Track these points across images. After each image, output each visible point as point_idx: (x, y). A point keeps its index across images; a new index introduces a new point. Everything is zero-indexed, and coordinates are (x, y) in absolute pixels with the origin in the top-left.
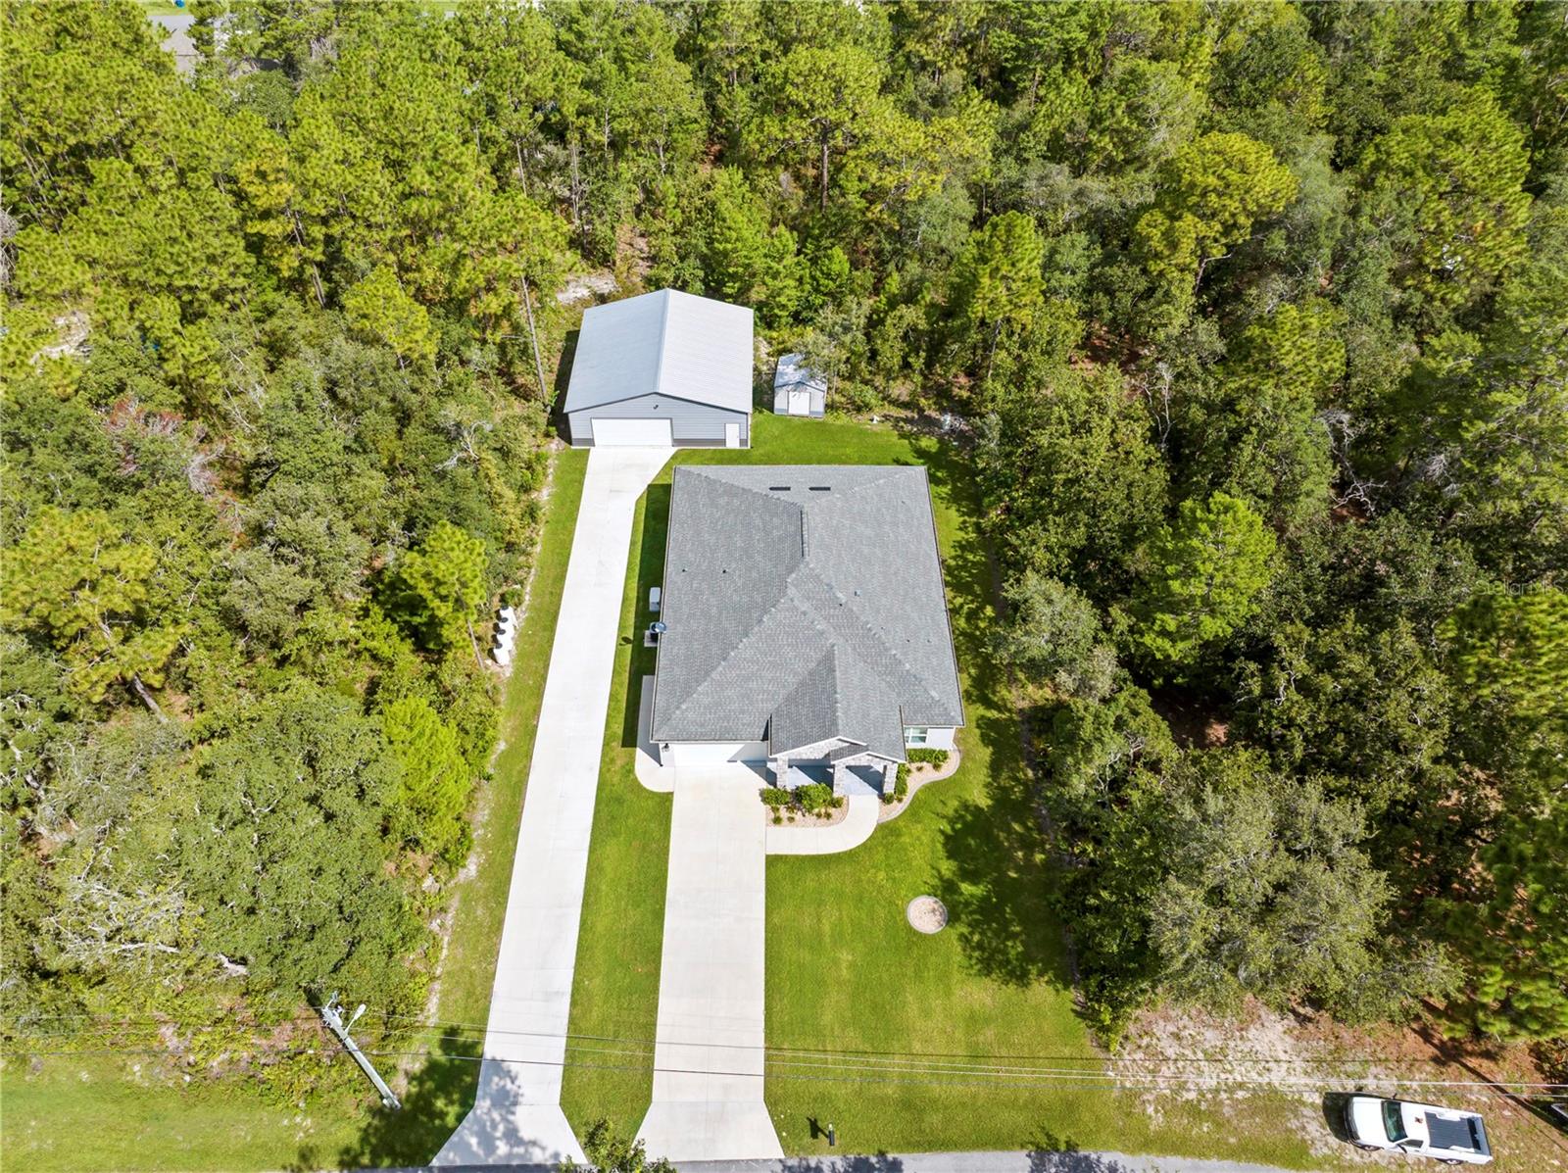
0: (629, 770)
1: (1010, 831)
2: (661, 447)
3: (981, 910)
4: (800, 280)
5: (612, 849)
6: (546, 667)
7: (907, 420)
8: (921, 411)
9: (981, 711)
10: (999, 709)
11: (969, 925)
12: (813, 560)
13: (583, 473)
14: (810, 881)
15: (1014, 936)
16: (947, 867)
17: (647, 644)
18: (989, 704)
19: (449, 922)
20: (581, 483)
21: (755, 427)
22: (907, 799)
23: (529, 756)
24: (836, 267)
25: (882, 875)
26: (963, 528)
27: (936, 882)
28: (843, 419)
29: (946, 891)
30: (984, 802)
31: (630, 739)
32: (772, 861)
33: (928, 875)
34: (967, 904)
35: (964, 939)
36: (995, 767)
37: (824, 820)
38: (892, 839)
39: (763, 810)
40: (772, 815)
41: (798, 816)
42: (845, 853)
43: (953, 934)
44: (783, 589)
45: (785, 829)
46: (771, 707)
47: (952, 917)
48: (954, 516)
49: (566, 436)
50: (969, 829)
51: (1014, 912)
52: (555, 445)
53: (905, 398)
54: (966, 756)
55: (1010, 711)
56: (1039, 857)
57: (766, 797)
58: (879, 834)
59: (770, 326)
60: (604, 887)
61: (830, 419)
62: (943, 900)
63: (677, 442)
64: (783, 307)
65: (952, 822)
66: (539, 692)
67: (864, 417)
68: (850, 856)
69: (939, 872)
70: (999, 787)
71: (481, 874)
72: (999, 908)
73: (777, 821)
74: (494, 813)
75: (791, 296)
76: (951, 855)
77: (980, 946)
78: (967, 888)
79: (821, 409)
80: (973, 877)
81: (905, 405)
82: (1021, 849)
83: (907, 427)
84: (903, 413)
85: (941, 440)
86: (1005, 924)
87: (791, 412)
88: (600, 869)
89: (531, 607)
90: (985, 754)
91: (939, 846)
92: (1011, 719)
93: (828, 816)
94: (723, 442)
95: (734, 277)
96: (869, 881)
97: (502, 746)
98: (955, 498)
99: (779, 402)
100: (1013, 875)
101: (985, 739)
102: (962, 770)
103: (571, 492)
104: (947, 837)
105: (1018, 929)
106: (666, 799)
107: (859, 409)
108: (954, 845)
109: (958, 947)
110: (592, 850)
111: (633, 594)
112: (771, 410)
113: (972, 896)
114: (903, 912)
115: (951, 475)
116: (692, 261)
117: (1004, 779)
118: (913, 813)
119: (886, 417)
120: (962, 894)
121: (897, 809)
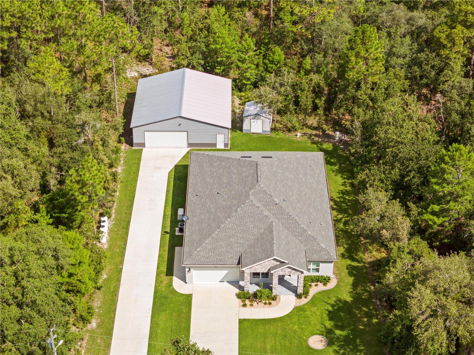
0: (170, 284)
1: (361, 310)
2: (181, 148)
3: (344, 341)
4: (257, 66)
5: (162, 317)
6: (125, 244)
7: (316, 135)
8: (324, 131)
9: (349, 262)
10: (359, 262)
11: (339, 346)
12: (262, 183)
13: (139, 159)
14: (261, 329)
15: (360, 351)
16: (329, 324)
17: (177, 233)
18: (353, 259)
19: (84, 345)
20: (139, 164)
21: (232, 139)
22: (310, 297)
23: (119, 280)
24: (276, 58)
25: (296, 327)
26: (344, 184)
27: (324, 329)
28: (281, 135)
29: (328, 334)
30: (349, 299)
31: (170, 272)
32: (241, 321)
33: (319, 326)
34: (338, 338)
35: (336, 352)
36: (355, 285)
37: (267, 306)
38: (301, 313)
39: (238, 302)
40: (242, 303)
41: (255, 304)
42: (278, 318)
43: (331, 350)
44: (247, 196)
45: (248, 309)
46: (241, 250)
47: (330, 343)
48: (339, 179)
49: (130, 142)
50: (340, 309)
51: (361, 341)
52: (124, 147)
53: (315, 125)
54: (340, 281)
55: (364, 263)
56: (375, 321)
57: (238, 296)
58: (295, 311)
59: (240, 90)
60: (159, 331)
61: (273, 135)
62: (326, 336)
63: (190, 145)
64: (248, 79)
65: (333, 306)
66: (122, 254)
67: (292, 134)
68: (281, 319)
69: (325, 326)
70: (356, 293)
71: (99, 326)
72: (354, 340)
73: (245, 305)
74: (103, 303)
75: (252, 74)
76: (331, 319)
78: (338, 332)
79: (269, 129)
80: (342, 328)
81: (315, 129)
82: (366, 317)
83: (316, 139)
84: (314, 132)
85: (334, 145)
86: (356, 347)
87: (252, 131)
88: (157, 324)
89: (115, 219)
90: (351, 280)
91: (325, 315)
92: (364, 266)
93: (270, 304)
94: (215, 145)
95: (220, 63)
96: (289, 329)
97: (105, 276)
98: (341, 171)
99: (246, 126)
100: (362, 327)
101: (350, 274)
102: (338, 286)
103: (133, 168)
104: (330, 312)
105: (362, 348)
106: (189, 298)
107: (289, 131)
108: (332, 316)
110: (153, 317)
111: (169, 213)
112: (241, 130)
113: (341, 335)
114: (306, 341)
115: (339, 161)
116: (198, 55)
117: (359, 290)
118: (313, 302)
119: (305, 134)
120: (335, 334)
121: (304, 301)
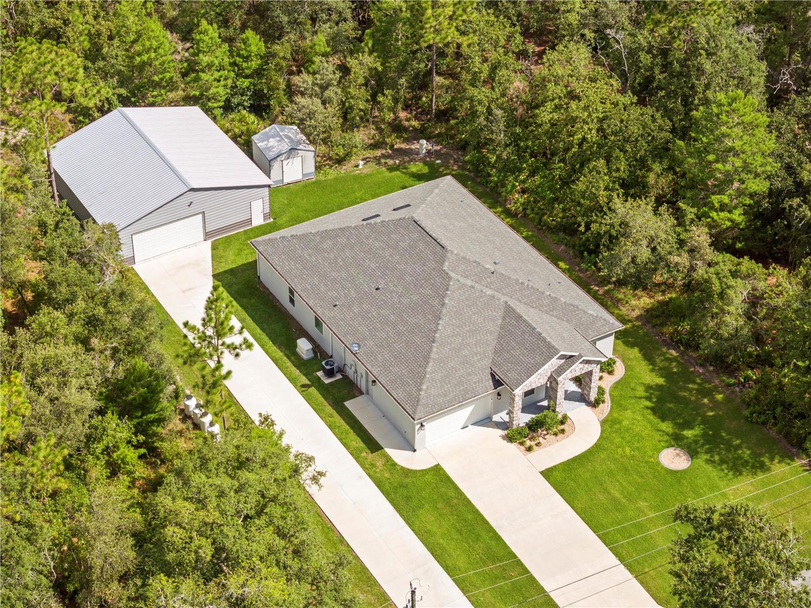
0: (392, 465)
1: (688, 390)
2: (195, 244)
3: (707, 441)
8: (391, 146)
11: (707, 453)
14: (584, 474)
15: (738, 447)
16: (667, 427)
17: (328, 381)
22: (607, 399)
25: (628, 450)
27: (666, 438)
28: (332, 173)
29: (677, 440)
30: (659, 380)
31: (373, 446)
32: (547, 474)
33: (658, 436)
34: (696, 442)
35: (710, 462)
36: (648, 357)
37: (560, 436)
38: (617, 426)
39: (514, 448)
40: (522, 448)
41: (541, 440)
42: (593, 447)
43: (700, 462)
44: (445, 275)
45: (537, 453)
47: (692, 453)
50: (661, 400)
51: (729, 433)
55: (630, 321)
56: (720, 397)
57: (510, 439)
58: (607, 426)
62: (679, 446)
63: (207, 235)
65: (648, 398)
68: (598, 447)
69: (664, 431)
70: (660, 369)
72: (717, 435)
73: (529, 449)
76: (663, 418)
77: (722, 461)
78: (688, 433)
80: (688, 425)
81: (375, 147)
82: (705, 397)
86: (728, 444)
87: (286, 181)
88: (429, 532)
90: (636, 352)
91: (651, 417)
92: (634, 326)
93: (563, 431)
96: (622, 457)
100: (712, 414)
101: (628, 344)
102: (628, 368)
104: (652, 409)
105: (738, 442)
106: (438, 470)
108: (660, 412)
109: (709, 468)
113: (695, 436)
114: (659, 463)
117: (660, 362)
118: (617, 404)
119: (367, 160)
120: (687, 438)
121: (606, 407)
